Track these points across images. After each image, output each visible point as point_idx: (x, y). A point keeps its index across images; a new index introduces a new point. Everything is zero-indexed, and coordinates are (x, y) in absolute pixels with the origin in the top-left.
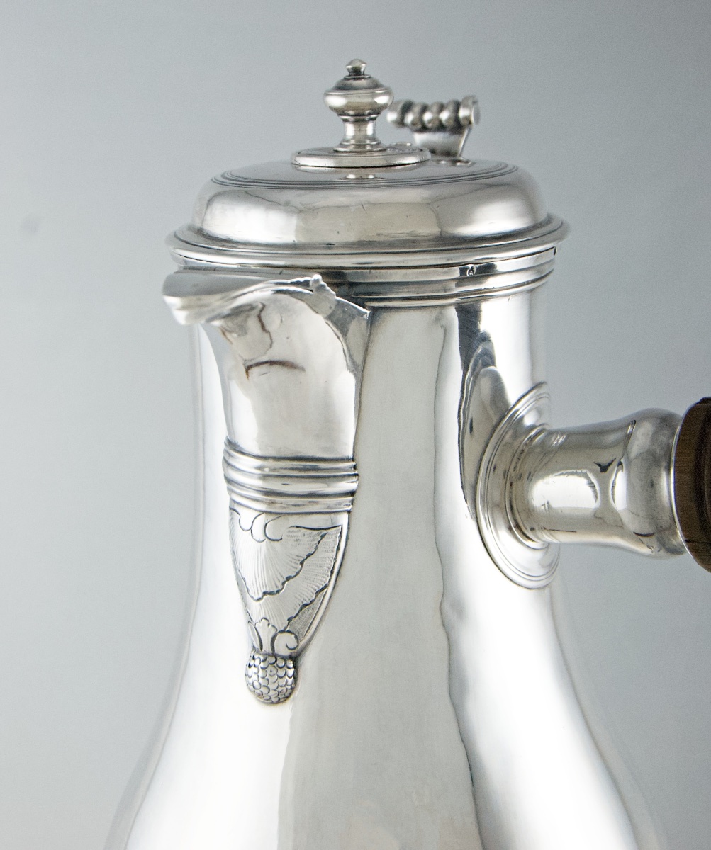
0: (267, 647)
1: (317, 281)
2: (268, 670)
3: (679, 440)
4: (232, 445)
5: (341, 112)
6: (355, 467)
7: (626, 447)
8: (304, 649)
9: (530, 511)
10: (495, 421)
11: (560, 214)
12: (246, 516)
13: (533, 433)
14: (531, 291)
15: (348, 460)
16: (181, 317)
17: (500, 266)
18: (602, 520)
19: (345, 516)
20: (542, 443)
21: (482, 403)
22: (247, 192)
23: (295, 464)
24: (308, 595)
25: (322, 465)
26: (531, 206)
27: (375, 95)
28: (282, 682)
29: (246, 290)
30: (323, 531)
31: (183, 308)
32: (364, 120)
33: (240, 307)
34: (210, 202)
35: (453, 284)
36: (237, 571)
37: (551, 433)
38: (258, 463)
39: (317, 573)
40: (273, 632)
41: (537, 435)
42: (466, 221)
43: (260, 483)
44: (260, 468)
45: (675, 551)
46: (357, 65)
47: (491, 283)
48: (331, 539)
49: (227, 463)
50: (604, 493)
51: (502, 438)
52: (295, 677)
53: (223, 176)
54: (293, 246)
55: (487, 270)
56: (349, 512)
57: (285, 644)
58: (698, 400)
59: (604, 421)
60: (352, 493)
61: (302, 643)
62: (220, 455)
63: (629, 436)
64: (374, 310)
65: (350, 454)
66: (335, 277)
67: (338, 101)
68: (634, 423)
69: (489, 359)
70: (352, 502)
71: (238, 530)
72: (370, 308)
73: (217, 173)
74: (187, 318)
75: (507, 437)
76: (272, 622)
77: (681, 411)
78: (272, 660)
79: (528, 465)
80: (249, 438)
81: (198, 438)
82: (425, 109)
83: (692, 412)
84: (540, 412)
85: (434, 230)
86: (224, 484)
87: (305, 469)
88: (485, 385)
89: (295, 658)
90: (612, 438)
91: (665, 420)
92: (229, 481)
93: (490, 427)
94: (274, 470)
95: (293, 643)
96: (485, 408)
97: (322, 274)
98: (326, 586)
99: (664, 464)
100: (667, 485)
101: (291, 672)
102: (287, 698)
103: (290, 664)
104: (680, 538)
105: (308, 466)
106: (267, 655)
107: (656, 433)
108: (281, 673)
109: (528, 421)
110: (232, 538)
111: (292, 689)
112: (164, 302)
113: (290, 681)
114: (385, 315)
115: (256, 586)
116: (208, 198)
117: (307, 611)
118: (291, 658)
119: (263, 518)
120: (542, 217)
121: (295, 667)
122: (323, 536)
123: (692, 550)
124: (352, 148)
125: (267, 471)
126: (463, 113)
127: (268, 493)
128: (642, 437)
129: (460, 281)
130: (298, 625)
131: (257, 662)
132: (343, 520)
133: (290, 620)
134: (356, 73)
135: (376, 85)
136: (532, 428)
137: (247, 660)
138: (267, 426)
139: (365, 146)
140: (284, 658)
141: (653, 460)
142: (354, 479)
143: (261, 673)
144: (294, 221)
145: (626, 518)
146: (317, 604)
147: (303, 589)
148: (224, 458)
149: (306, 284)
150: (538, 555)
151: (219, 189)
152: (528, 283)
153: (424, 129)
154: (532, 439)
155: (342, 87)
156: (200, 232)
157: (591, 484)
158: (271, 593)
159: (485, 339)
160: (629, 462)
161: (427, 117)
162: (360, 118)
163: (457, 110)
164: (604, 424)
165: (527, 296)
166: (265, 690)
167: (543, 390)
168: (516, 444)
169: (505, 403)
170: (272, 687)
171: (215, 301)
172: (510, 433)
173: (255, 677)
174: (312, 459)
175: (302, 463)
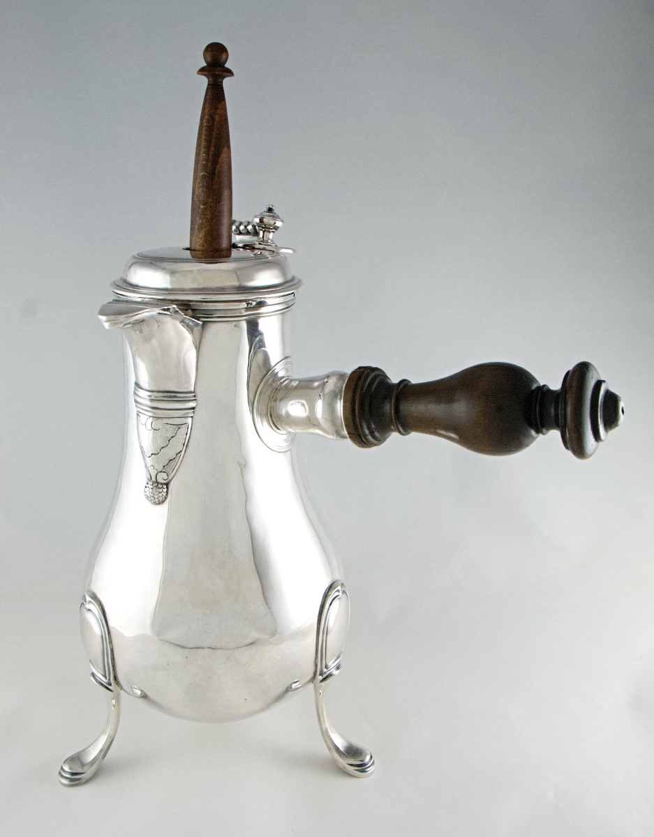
0: (154, 479)
1: (174, 308)
2: (154, 489)
3: (346, 386)
4: (137, 384)
6: (195, 396)
7: (323, 389)
8: (171, 481)
9: (279, 417)
10: (264, 373)
11: (299, 276)
12: (143, 418)
13: (282, 380)
14: (283, 313)
15: (191, 392)
16: (107, 325)
17: (269, 301)
18: (311, 421)
19: (190, 419)
20: (286, 386)
21: (258, 365)
22: (151, 263)
23: (165, 394)
24: (172, 455)
25: (178, 395)
26: (284, 273)
28: (161, 495)
30: (179, 426)
31: (107, 321)
33: (136, 320)
34: (130, 267)
35: (243, 311)
36: (140, 444)
37: (291, 381)
38: (149, 394)
39: (177, 445)
40: (156, 472)
41: (284, 381)
42: (251, 280)
43: (149, 403)
44: (150, 396)
45: (344, 437)
46: (271, 207)
47: (263, 310)
48: (183, 429)
49: (135, 394)
50: (312, 409)
51: (267, 381)
52: (167, 492)
53: (138, 254)
54: (166, 289)
55: (261, 304)
56: (192, 417)
57: (162, 478)
58: (357, 367)
59: (315, 375)
60: (194, 408)
61: (170, 477)
62: (133, 389)
63: (325, 383)
64: (204, 322)
65: (192, 389)
66: (186, 306)
68: (328, 377)
69: (261, 344)
70: (194, 412)
71: (140, 425)
72: (202, 321)
73: (135, 253)
74: (109, 326)
75: (270, 381)
76: (156, 467)
77: (349, 371)
78: (156, 485)
79: (280, 395)
80: (145, 381)
81: (125, 381)
82: (241, 224)
83: (353, 373)
84: (287, 370)
85: (236, 284)
86: (134, 404)
87: (170, 397)
88: (260, 356)
89: (167, 485)
90: (316, 384)
91: (342, 376)
92: (136, 401)
93: (262, 376)
94: (156, 397)
95: (166, 477)
96: (260, 368)
97: (178, 304)
98: (181, 451)
99: (339, 397)
100: (340, 406)
101: (165, 490)
102: (163, 502)
103: (165, 487)
104: (345, 432)
105: (171, 395)
106: (154, 482)
107: (336, 383)
108: (161, 490)
109: (280, 375)
110: (138, 428)
111: (166, 498)
112: (98, 318)
113: (165, 494)
114: (209, 325)
115: (148, 451)
116: (129, 265)
117: (173, 463)
118: (165, 484)
119: (151, 419)
120: (289, 277)
121: (167, 488)
122: (179, 428)
123: (350, 437)
125: (153, 397)
127: (154, 408)
128: (331, 384)
129: (247, 309)
130: (167, 469)
131: (149, 485)
132: (189, 420)
133: (164, 466)
134: (270, 210)
135: (278, 217)
136: (283, 377)
137: (145, 484)
138: (153, 377)
140: (162, 484)
141: (335, 395)
142: (195, 402)
143: (151, 491)
144: (168, 277)
145: (322, 422)
146: (177, 459)
147: (170, 452)
148: (134, 392)
149: (168, 310)
150: (285, 437)
151: (135, 261)
152: (280, 310)
153: (240, 233)
154: (281, 383)
156: (125, 282)
157: (303, 405)
158: (155, 454)
159: (261, 334)
160: (324, 396)
161: (242, 228)
164: (313, 377)
165: (281, 316)
166: (153, 499)
167: (289, 359)
168: (274, 385)
169: (270, 366)
170: (156, 497)
171: (122, 318)
172: (271, 379)
173: (148, 492)
174: (174, 392)
175: (169, 394)
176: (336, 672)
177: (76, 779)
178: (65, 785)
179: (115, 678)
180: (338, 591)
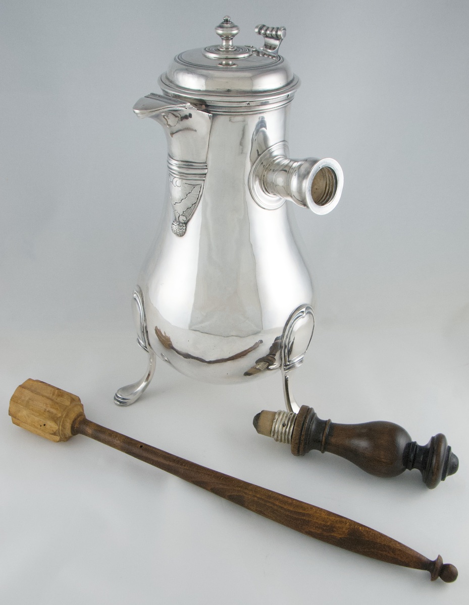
0: (177, 219)
2: (177, 227)
4: (170, 156)
5: (221, 36)
6: (206, 166)
8: (188, 221)
12: (171, 177)
14: (285, 107)
15: (203, 163)
23: (185, 163)
24: (190, 205)
25: (194, 164)
27: (232, 31)
28: (181, 230)
29: (161, 108)
30: (194, 186)
31: (140, 114)
32: (228, 39)
38: (175, 162)
39: (193, 198)
40: (178, 215)
43: (178, 169)
44: (176, 164)
46: (226, 18)
48: (197, 188)
52: (186, 229)
56: (204, 180)
57: (182, 219)
60: (205, 174)
61: (188, 219)
64: (214, 115)
65: (204, 161)
67: (220, 32)
70: (205, 177)
72: (212, 114)
76: (178, 212)
78: (178, 224)
87: (188, 165)
89: (186, 223)
94: (181, 165)
95: (185, 219)
97: (191, 103)
98: (196, 202)
101: (184, 228)
102: (183, 235)
103: (184, 225)
106: (177, 222)
108: (181, 227)
109: (275, 153)
111: (185, 233)
112: (135, 112)
113: (184, 230)
114: (218, 116)
117: (190, 210)
118: (184, 223)
119: (175, 179)
121: (186, 226)
124: (224, 49)
125: (179, 165)
126: (279, 33)
127: (180, 172)
130: (186, 214)
131: (174, 223)
132: (202, 182)
133: (183, 212)
134: (227, 21)
135: (233, 26)
136: (276, 156)
139: (228, 49)
140: (182, 223)
142: (206, 170)
143: (175, 227)
146: (192, 208)
147: (188, 203)
149: (184, 106)
153: (267, 37)
155: (221, 27)
158: (177, 203)
162: (227, 38)
163: (277, 32)
166: (176, 232)
168: (268, 161)
169: (268, 146)
170: (178, 231)
174: (191, 162)
175: (188, 163)
176: (298, 365)
177: (123, 403)
178: (116, 404)
179: (149, 344)
180: (303, 312)
